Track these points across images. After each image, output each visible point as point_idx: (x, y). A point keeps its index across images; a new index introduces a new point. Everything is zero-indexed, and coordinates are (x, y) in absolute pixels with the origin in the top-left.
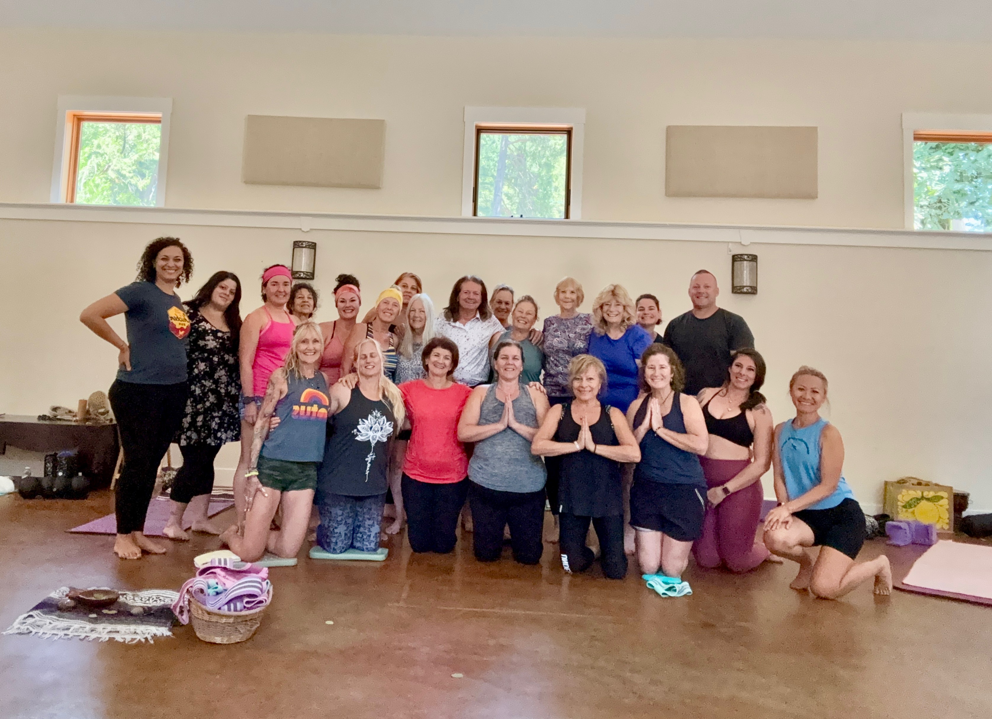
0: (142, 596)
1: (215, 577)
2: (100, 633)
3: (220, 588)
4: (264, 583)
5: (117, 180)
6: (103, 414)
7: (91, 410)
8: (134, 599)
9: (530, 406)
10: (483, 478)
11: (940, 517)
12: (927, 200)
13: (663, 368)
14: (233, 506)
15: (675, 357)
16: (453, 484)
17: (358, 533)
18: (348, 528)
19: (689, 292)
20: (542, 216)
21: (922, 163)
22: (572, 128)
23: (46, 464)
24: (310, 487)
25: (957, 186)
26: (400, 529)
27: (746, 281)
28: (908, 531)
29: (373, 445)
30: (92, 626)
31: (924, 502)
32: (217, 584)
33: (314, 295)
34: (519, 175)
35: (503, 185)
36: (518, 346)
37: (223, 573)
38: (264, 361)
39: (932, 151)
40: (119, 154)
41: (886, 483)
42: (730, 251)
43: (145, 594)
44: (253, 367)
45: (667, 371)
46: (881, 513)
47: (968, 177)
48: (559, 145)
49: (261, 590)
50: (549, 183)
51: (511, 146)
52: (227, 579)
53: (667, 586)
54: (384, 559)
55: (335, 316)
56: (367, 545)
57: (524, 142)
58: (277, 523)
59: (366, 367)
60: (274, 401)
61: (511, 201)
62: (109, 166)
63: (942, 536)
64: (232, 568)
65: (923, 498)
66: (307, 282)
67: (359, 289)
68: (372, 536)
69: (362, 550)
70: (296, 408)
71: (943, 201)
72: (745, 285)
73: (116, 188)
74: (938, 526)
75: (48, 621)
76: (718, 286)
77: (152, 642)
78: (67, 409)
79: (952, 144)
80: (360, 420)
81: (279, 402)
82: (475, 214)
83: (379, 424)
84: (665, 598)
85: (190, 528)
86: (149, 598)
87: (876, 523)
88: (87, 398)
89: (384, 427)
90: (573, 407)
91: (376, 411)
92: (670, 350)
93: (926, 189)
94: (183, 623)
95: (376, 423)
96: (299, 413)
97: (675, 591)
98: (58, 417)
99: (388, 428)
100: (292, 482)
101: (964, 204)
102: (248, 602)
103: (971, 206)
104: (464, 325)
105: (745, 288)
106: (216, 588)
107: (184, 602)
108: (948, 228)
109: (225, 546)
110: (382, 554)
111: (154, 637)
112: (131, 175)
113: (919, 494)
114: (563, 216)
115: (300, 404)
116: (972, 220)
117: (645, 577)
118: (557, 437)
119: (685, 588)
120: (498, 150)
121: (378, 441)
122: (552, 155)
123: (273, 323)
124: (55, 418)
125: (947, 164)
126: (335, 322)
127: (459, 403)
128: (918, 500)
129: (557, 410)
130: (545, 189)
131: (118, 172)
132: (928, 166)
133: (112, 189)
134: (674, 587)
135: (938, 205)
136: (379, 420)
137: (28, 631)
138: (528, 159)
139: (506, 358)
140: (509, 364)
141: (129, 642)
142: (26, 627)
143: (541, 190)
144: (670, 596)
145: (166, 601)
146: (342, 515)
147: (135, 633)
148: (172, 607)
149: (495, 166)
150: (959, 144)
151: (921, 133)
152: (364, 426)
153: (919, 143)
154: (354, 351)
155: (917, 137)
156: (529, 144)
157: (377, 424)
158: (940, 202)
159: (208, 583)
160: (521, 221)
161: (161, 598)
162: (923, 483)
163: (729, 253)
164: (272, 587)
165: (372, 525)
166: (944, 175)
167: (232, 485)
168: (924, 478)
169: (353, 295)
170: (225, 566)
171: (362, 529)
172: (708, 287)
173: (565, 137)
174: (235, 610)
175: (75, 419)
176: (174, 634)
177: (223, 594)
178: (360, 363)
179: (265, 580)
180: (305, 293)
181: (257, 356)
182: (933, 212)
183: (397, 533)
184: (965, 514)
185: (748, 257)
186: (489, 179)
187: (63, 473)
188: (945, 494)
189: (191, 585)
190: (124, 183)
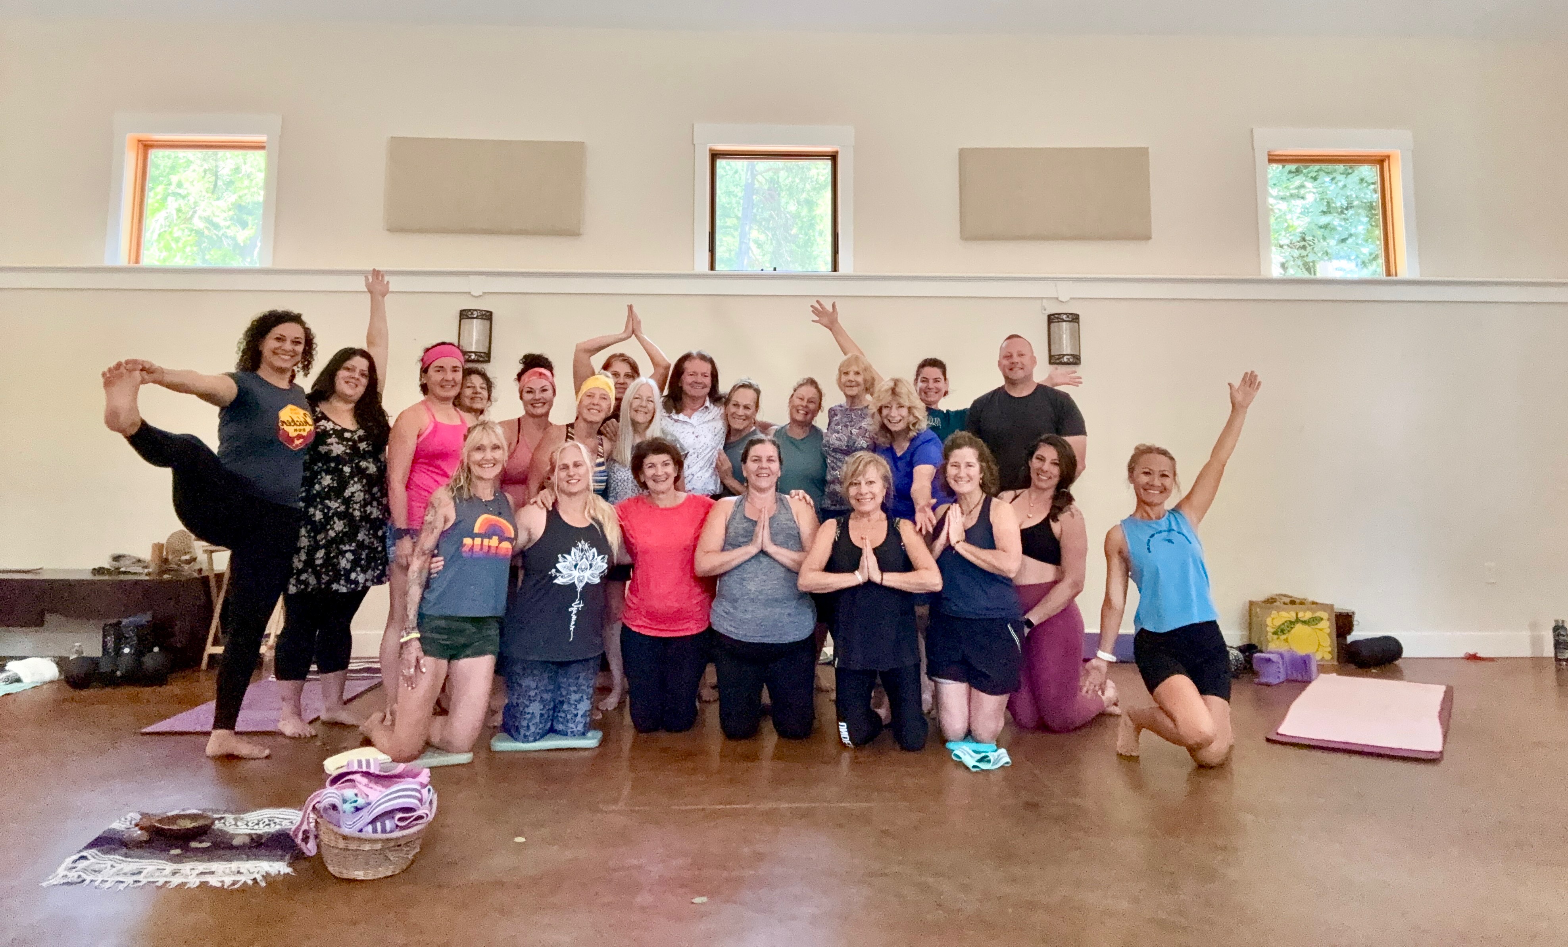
0: (249, 820)
1: (355, 787)
2: (187, 876)
3: (361, 802)
4: (425, 791)
5: (206, 232)
6: (188, 562)
7: (170, 557)
8: (236, 824)
9: (791, 524)
10: (731, 626)
11: (1319, 644)
12: (1288, 238)
13: (970, 466)
14: (380, 684)
15: (987, 451)
16: (692, 636)
17: (559, 712)
18: (544, 706)
19: (1000, 364)
20: (804, 270)
21: (1279, 191)
22: (837, 152)
23: (104, 636)
24: (492, 653)
25: (1324, 220)
26: (619, 703)
27: (1066, 348)
28: (1281, 666)
29: (579, 589)
30: (175, 866)
31: (1299, 626)
32: (356, 795)
33: (489, 384)
34: (771, 216)
35: (751, 228)
36: (774, 443)
37: (365, 780)
38: (422, 479)
39: (1291, 175)
40: (210, 195)
41: (1251, 603)
42: (1045, 310)
43: (253, 816)
44: (408, 487)
45: (975, 471)
46: (1245, 643)
47: (1336, 208)
48: (823, 175)
49: (421, 800)
50: (812, 226)
51: (759, 178)
52: (371, 788)
53: (979, 756)
54: (597, 745)
55: (519, 411)
56: (572, 728)
57: (777, 171)
58: (444, 705)
59: (567, 482)
60: (437, 533)
61: (763, 250)
62: (195, 212)
63: (1323, 669)
64: (377, 772)
65: (1298, 620)
66: (479, 366)
67: (552, 374)
68: (579, 716)
69: (563, 734)
70: (468, 541)
71: (1307, 238)
72: (1065, 353)
73: (205, 242)
74: (1318, 657)
75: (110, 863)
76: (1035, 354)
77: (263, 884)
78: (134, 557)
79: (1317, 167)
80: (560, 556)
81: (443, 533)
82: (712, 267)
83: (587, 559)
84: (977, 772)
85: (318, 718)
86: (259, 821)
87: (1241, 656)
88: (164, 541)
89: (594, 563)
90: (851, 523)
91: (583, 542)
92: (980, 441)
93: (1286, 225)
94: (308, 853)
95: (582, 558)
96: (472, 549)
97: (989, 761)
98: (123, 569)
99: (600, 564)
100: (465, 646)
101: (1333, 242)
102: (400, 819)
103: (1343, 244)
104: (690, 418)
105: (1065, 358)
106: (356, 801)
107: (309, 823)
108: (1315, 274)
109: (367, 742)
110: (593, 738)
111: (267, 876)
112: (228, 223)
113: (1292, 616)
114: (829, 267)
115: (473, 536)
116: (1344, 263)
117: (950, 746)
118: (832, 566)
119: (1002, 757)
120: (743, 183)
121: (587, 583)
122: (814, 189)
123: (437, 426)
124: (118, 571)
125: (1310, 192)
126: (519, 420)
127: (697, 524)
128: (1292, 624)
129: (830, 529)
130: (806, 234)
131: (208, 220)
132: (1288, 194)
133: (198, 244)
134: (987, 757)
135: (1302, 243)
136: (587, 554)
137: (80, 880)
138: (783, 194)
139: (758, 459)
140: (762, 468)
141: (229, 887)
142: (76, 875)
143: (800, 236)
144: (983, 770)
145: (283, 824)
146: (537, 687)
147: (239, 872)
148: (291, 833)
149: (739, 203)
150: (1324, 166)
151: (1276, 153)
152: (565, 564)
153: (1275, 166)
154: (551, 460)
155: (1273, 159)
156: (783, 174)
157: (584, 560)
158: (1304, 239)
159: (342, 795)
160: (775, 276)
161: (277, 820)
162: (1298, 601)
163: (1044, 312)
164: (436, 796)
165: (580, 701)
166: (1308, 206)
167: (378, 655)
168: (1297, 594)
169: (544, 383)
170: (368, 770)
171: (565, 707)
172: (1022, 355)
173: (828, 164)
174: (384, 831)
175: (146, 571)
176: (295, 870)
177: (365, 811)
178: (558, 476)
179: (426, 786)
180: (476, 380)
181: (412, 470)
182: (1296, 253)
183: (615, 709)
184: (1350, 639)
185: (1068, 317)
186: (730, 222)
187: (131, 650)
188: (1324, 615)
189: (318, 800)
190: (217, 235)
